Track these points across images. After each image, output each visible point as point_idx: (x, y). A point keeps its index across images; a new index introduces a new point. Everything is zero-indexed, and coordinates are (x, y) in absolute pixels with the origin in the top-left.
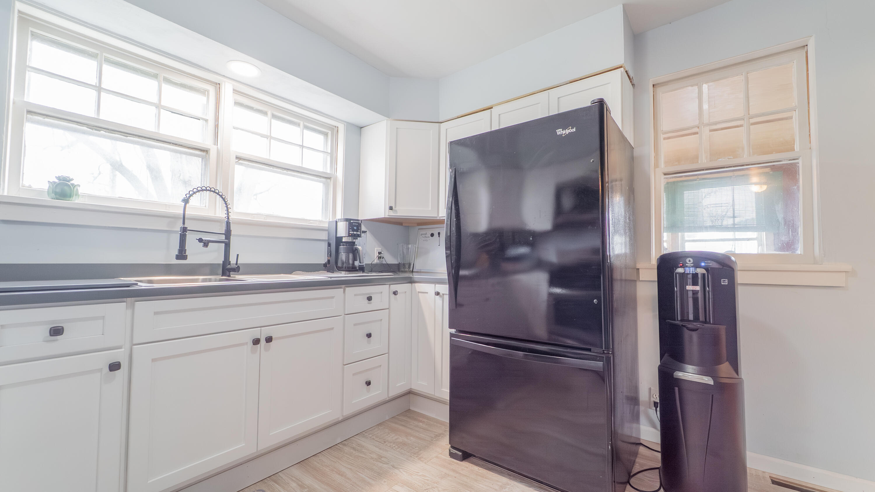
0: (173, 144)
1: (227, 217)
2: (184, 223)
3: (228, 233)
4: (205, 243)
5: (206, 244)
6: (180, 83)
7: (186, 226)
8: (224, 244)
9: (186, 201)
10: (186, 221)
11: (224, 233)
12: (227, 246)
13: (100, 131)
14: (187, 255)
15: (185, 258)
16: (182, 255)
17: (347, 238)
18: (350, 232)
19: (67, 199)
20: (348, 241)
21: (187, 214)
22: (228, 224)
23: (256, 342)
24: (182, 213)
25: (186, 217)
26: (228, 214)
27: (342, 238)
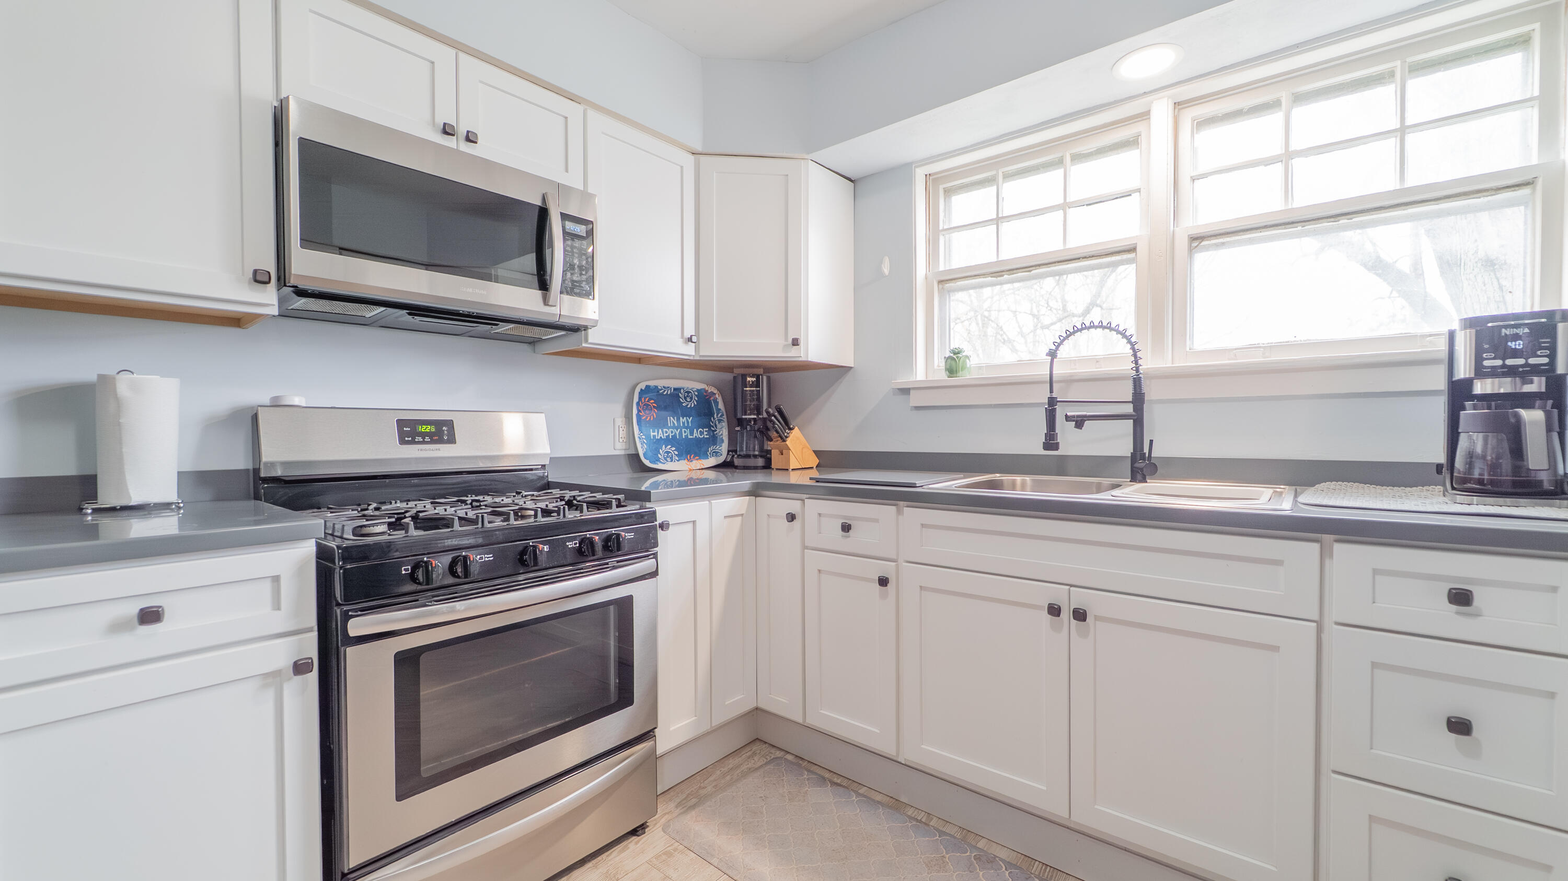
0: (1083, 258)
1: (1134, 369)
2: (1051, 391)
3: (1138, 399)
4: (1077, 422)
5: (1079, 422)
6: (1095, 149)
7: (1054, 395)
8: (1132, 420)
9: (1053, 354)
10: (1055, 385)
11: (1131, 400)
12: (1138, 421)
13: (1003, 276)
14: (1058, 443)
15: (1056, 447)
16: (1051, 442)
17: (1493, 384)
18: (1486, 363)
19: (955, 375)
20: (1496, 392)
21: (1056, 374)
22: (1137, 382)
23: (1054, 611)
24: (1047, 374)
25: (1054, 379)
26: (1136, 363)
27: (1468, 383)
